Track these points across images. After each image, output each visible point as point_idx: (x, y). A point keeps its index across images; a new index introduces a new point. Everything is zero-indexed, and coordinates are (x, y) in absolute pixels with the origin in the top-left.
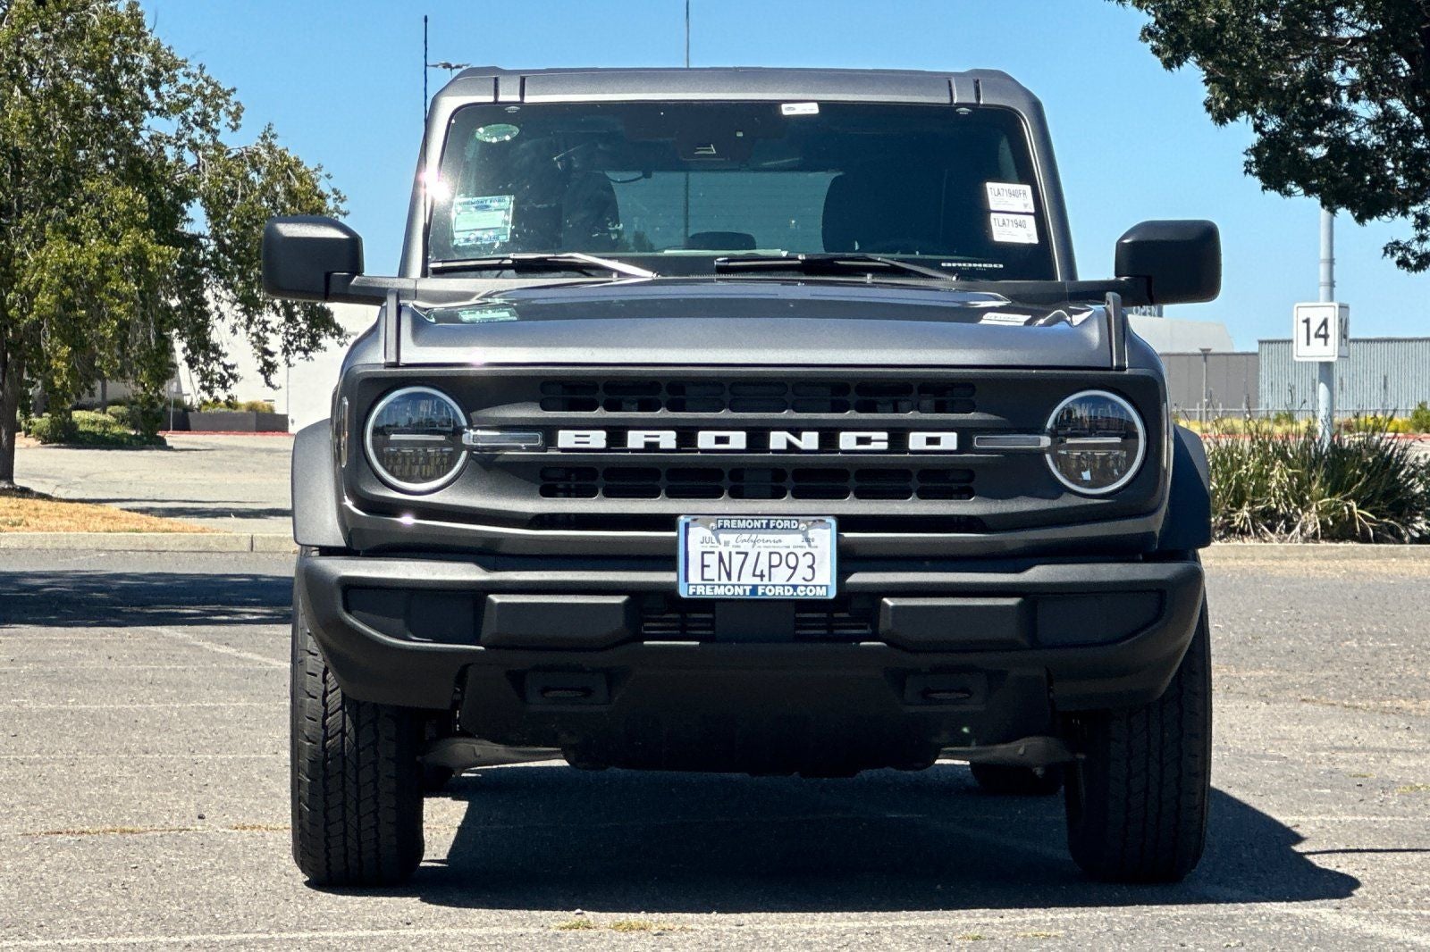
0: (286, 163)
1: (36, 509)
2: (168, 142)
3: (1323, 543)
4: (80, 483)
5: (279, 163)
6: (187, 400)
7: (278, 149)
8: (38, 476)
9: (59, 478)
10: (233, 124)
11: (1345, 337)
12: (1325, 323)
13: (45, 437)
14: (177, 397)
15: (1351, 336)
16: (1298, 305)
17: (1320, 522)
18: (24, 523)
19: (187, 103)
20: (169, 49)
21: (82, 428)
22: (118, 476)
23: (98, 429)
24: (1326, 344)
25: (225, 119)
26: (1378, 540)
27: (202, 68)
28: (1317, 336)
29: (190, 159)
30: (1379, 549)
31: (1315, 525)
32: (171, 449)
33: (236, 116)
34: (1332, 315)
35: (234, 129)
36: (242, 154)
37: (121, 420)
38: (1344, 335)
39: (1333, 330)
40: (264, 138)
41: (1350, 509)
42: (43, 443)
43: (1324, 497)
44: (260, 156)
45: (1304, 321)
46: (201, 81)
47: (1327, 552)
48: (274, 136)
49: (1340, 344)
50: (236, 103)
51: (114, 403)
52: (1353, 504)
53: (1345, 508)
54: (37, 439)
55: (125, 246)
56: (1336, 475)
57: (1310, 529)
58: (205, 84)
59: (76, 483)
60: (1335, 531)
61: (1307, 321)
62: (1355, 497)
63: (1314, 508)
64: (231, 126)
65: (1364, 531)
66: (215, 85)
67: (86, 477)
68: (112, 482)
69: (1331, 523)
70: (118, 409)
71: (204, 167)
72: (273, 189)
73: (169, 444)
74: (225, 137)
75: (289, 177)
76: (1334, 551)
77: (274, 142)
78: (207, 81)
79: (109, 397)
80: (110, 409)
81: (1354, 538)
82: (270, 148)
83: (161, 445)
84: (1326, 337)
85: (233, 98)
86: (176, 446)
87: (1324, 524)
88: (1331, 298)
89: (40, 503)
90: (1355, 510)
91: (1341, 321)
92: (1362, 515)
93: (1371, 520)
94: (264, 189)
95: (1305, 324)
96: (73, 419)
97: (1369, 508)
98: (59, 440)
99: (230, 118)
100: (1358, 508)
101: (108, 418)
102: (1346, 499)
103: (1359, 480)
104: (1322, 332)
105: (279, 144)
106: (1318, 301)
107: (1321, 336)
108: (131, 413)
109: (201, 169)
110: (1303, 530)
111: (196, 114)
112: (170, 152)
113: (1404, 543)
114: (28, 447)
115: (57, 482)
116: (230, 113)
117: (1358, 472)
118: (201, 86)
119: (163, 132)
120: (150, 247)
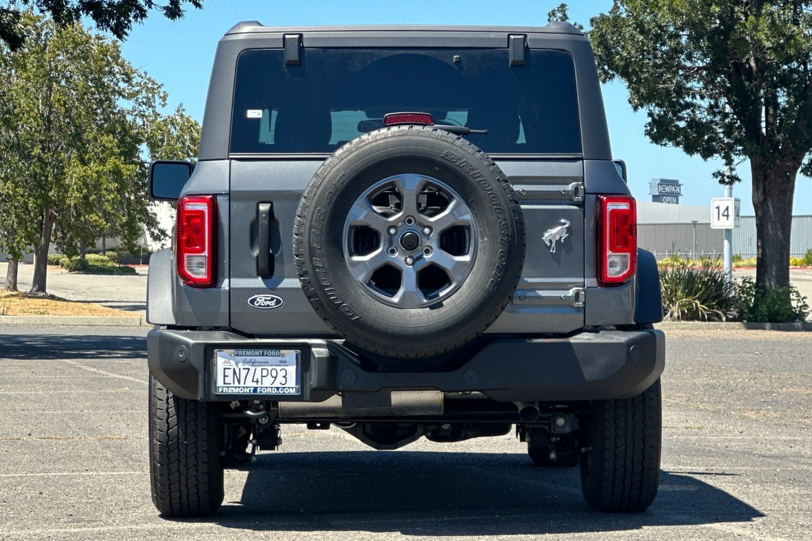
0: (190, 124)
1: (56, 306)
2: (128, 113)
3: (683, 322)
4: (85, 292)
5: (186, 124)
6: (150, 248)
7: (185, 116)
8: (63, 289)
9: (74, 290)
10: (163, 103)
11: (738, 216)
12: (727, 209)
13: (71, 268)
14: (145, 246)
15: (741, 214)
16: (713, 199)
17: (681, 311)
18: (47, 313)
19: (138, 92)
20: (129, 63)
21: (90, 263)
22: (106, 289)
23: (99, 264)
24: (727, 219)
25: (158, 101)
26: (709, 320)
27: (146, 73)
28: (723, 215)
29: (139, 122)
30: (709, 325)
31: (678, 312)
32: (137, 274)
33: (164, 98)
34: (731, 204)
35: (163, 106)
36: (166, 120)
37: (113, 259)
38: (737, 215)
39: (732, 212)
40: (178, 111)
41: (696, 304)
42: (70, 271)
43: (683, 298)
44: (176, 120)
45: (716, 208)
46: (146, 80)
47: (683, 326)
48: (183, 110)
49: (735, 220)
50: (164, 92)
51: (109, 250)
52: (697, 302)
53: (694, 304)
54: (66, 269)
55: (109, 166)
56: (690, 287)
57: (676, 315)
58: (148, 82)
59: (83, 292)
60: (689, 316)
61: (718, 208)
62: (698, 298)
63: (677, 304)
64: (162, 104)
65: (703, 316)
66: (153, 82)
67: (89, 289)
68: (102, 292)
69: (686, 312)
70: (110, 253)
71: (147, 125)
72: (184, 138)
73: (137, 272)
74: (159, 109)
75: (192, 131)
76: (686, 326)
77: (184, 113)
78: (149, 80)
79: (107, 247)
80: (107, 253)
81: (698, 319)
82: (182, 116)
83: (132, 272)
84: (727, 216)
85: (162, 90)
86: (140, 273)
87: (683, 312)
88: (731, 195)
89: (59, 303)
90: (699, 305)
91: (736, 208)
92: (702, 308)
93: (707, 311)
94: (178, 137)
95: (717, 210)
96: (86, 258)
97: (707, 304)
98: (79, 270)
99: (161, 100)
100: (700, 304)
101: (106, 258)
102: (694, 299)
103: (700, 290)
104: (726, 213)
105: (186, 114)
106: (723, 197)
107: (725, 216)
108: (119, 255)
109: (146, 127)
110: (671, 315)
111: (143, 97)
112: (129, 118)
113: (722, 321)
114: (62, 273)
115: (73, 291)
116: (161, 97)
117: (700, 286)
118: (146, 83)
119: (125, 108)
120: (122, 166)
